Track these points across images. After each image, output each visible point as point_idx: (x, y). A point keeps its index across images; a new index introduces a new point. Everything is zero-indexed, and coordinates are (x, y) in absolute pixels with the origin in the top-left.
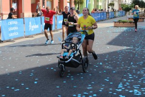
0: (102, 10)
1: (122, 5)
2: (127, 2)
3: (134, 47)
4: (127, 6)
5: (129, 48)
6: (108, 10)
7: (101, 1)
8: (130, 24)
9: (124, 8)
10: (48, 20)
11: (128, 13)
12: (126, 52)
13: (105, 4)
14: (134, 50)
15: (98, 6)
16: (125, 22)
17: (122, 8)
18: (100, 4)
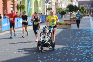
0: (41, 14)
1: (58, 9)
2: (63, 7)
3: (69, 45)
4: (63, 10)
5: (65, 46)
6: (47, 14)
7: (40, 6)
8: (65, 25)
9: (60, 12)
10: (13, 20)
11: (64, 16)
12: (62, 50)
13: (44, 9)
14: (69, 48)
15: (38, 10)
16: (62, 24)
17: (59, 12)
18: (40, 8)
